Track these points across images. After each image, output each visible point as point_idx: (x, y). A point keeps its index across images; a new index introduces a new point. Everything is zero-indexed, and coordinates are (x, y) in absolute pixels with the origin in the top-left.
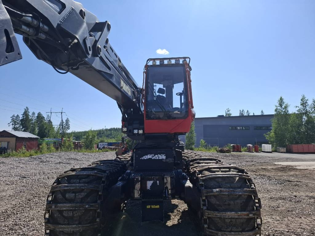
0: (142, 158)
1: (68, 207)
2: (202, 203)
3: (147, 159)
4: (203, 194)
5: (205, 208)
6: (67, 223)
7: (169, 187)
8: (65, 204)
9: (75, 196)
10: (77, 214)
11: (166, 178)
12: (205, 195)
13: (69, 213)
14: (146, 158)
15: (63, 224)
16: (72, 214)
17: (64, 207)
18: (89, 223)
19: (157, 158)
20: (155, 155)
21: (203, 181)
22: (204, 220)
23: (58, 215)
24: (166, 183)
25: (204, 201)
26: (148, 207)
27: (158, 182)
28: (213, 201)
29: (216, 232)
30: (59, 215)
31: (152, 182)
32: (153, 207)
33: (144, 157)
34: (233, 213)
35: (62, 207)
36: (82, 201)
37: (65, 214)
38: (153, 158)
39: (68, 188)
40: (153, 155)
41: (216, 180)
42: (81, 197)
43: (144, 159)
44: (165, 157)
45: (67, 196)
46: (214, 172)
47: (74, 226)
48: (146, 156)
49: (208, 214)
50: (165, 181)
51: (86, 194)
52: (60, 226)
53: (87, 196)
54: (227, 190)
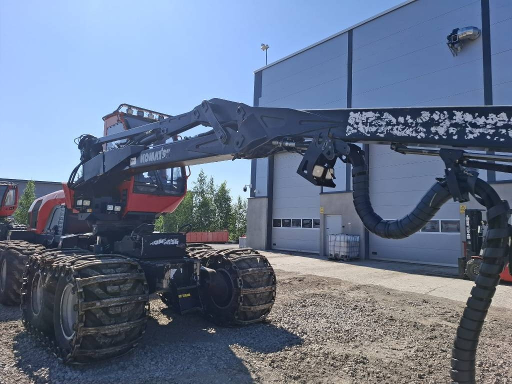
0: (152, 244)
1: (117, 301)
2: (239, 283)
3: (158, 245)
4: (240, 274)
5: (242, 287)
6: (114, 322)
7: (198, 274)
8: (112, 299)
9: (120, 288)
10: (126, 309)
11: (196, 264)
12: (241, 275)
13: (117, 309)
14: (156, 244)
15: (109, 325)
16: (120, 310)
17: (112, 302)
18: (139, 319)
19: (170, 243)
20: (167, 240)
21: (235, 262)
22: (240, 298)
23: (102, 314)
24: (195, 269)
25: (240, 280)
26: (180, 296)
27: (181, 269)
28: (248, 279)
29: (249, 307)
30: (104, 314)
31: (175, 270)
32: (184, 296)
33: (154, 242)
34: (263, 288)
35: (108, 303)
36: (130, 293)
37: (111, 312)
38: (165, 244)
39: (109, 280)
40: (165, 240)
41: (247, 261)
42: (127, 289)
43: (154, 245)
44: (178, 242)
45: (109, 289)
46: (240, 254)
47: (124, 324)
48: (157, 241)
49: (245, 292)
50: (195, 267)
51: (132, 285)
52: (106, 327)
53: (133, 288)
54: (257, 269)
